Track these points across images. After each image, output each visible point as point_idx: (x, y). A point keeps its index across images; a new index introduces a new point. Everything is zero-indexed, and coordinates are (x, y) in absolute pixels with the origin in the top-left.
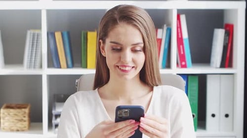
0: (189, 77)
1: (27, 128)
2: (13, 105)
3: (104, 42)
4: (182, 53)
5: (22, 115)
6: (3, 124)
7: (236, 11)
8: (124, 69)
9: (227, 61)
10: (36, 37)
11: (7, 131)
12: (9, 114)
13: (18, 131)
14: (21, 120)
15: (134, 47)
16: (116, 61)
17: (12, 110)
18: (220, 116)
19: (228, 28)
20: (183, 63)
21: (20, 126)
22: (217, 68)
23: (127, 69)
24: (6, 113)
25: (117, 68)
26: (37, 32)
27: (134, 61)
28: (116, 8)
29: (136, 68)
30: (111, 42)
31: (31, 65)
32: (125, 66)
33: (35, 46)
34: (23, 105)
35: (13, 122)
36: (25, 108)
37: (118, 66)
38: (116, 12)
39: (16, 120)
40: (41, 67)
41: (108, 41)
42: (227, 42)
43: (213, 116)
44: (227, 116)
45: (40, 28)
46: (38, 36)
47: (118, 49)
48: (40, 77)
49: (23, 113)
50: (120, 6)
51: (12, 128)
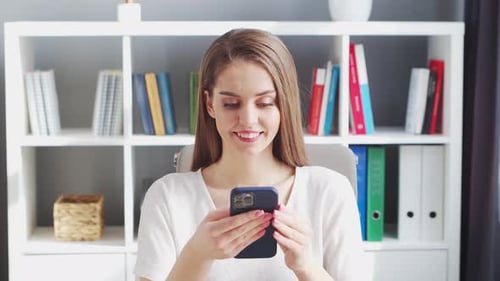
0: (370, 150)
1: (98, 236)
2: (75, 197)
3: (211, 94)
4: (358, 109)
5: (92, 213)
6: (59, 229)
7: (448, 38)
8: (246, 136)
9: (433, 123)
10: (113, 82)
11: (66, 241)
12: (68, 212)
13: (83, 240)
14: (89, 223)
15: (261, 99)
16: (233, 125)
17: (73, 205)
18: (421, 215)
19: (435, 68)
20: (360, 127)
21: (87, 232)
22: (416, 134)
23: (251, 136)
24: (63, 211)
25: (235, 136)
26: (114, 73)
27: (261, 122)
28: (227, 35)
29: (266, 134)
30: (222, 93)
31: (106, 130)
32: (248, 132)
33: (112, 97)
34: (92, 197)
35: (76, 225)
36: (95, 201)
37: (236, 133)
38: (227, 43)
39: (81, 221)
40: (122, 132)
41: (216, 91)
42: (433, 90)
43: (410, 215)
44: (433, 215)
45: (119, 66)
46: (116, 80)
47: (235, 104)
48: (120, 149)
49: (91, 210)
50: (233, 31)
51: (74, 236)
